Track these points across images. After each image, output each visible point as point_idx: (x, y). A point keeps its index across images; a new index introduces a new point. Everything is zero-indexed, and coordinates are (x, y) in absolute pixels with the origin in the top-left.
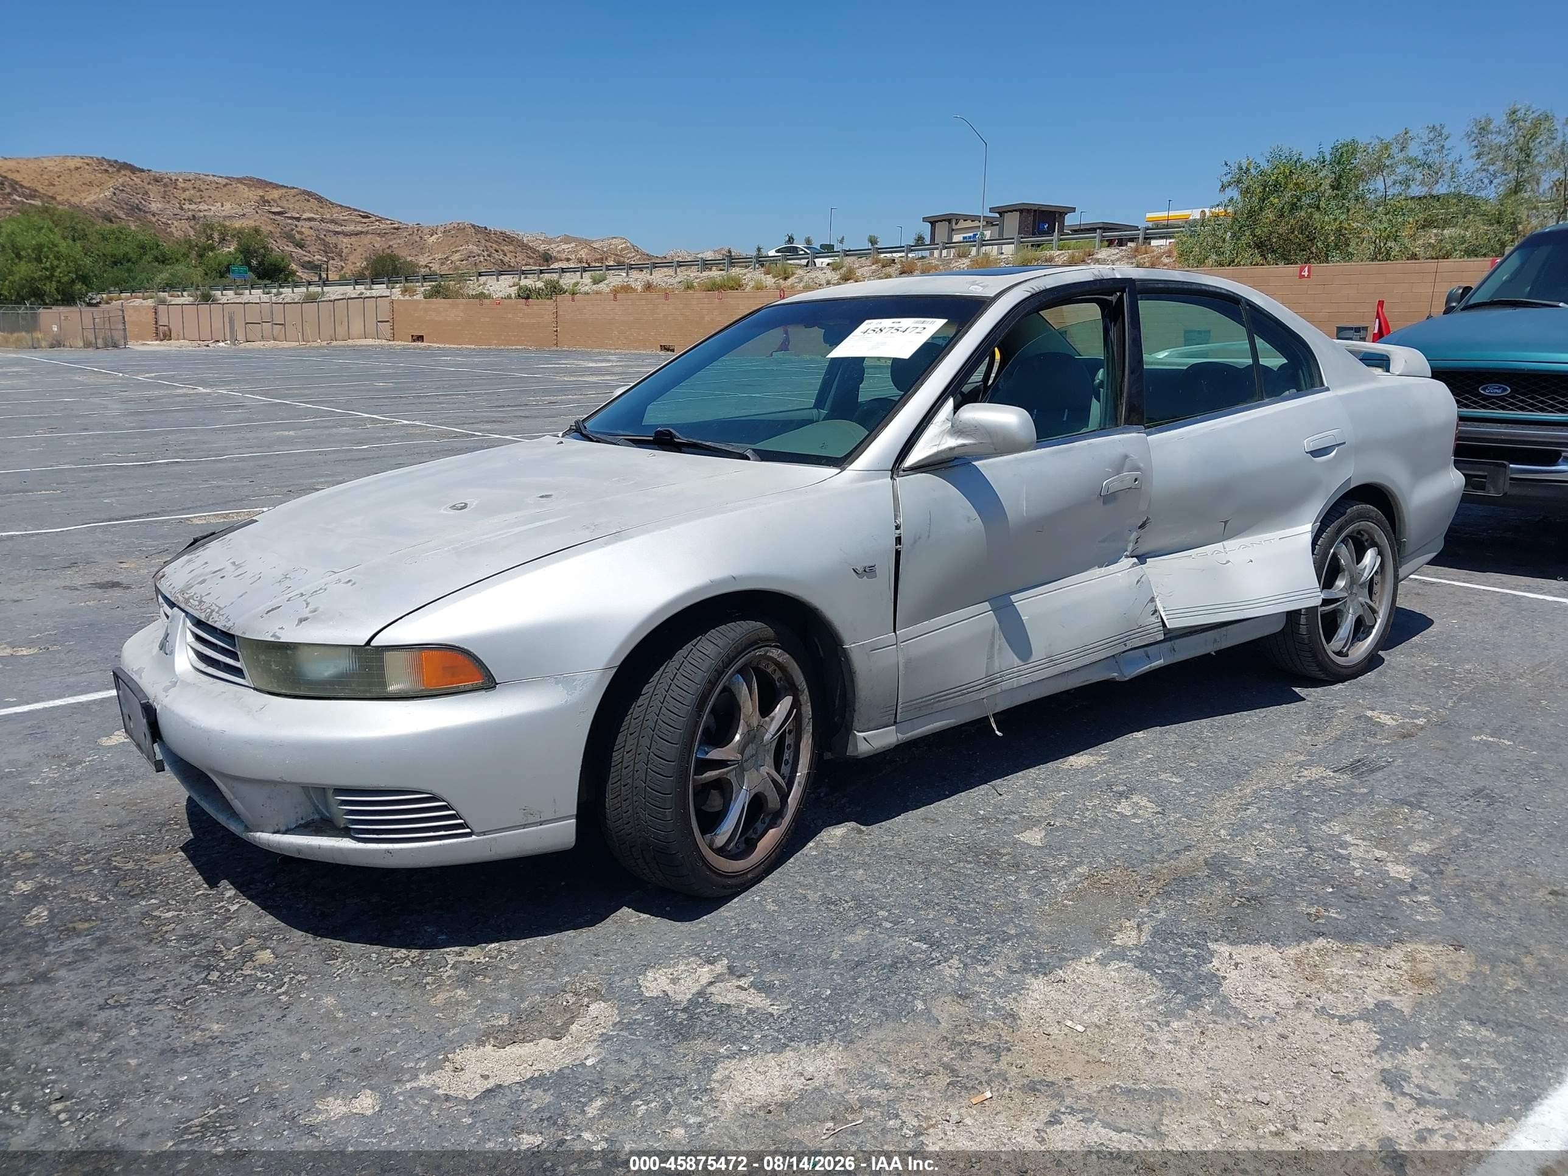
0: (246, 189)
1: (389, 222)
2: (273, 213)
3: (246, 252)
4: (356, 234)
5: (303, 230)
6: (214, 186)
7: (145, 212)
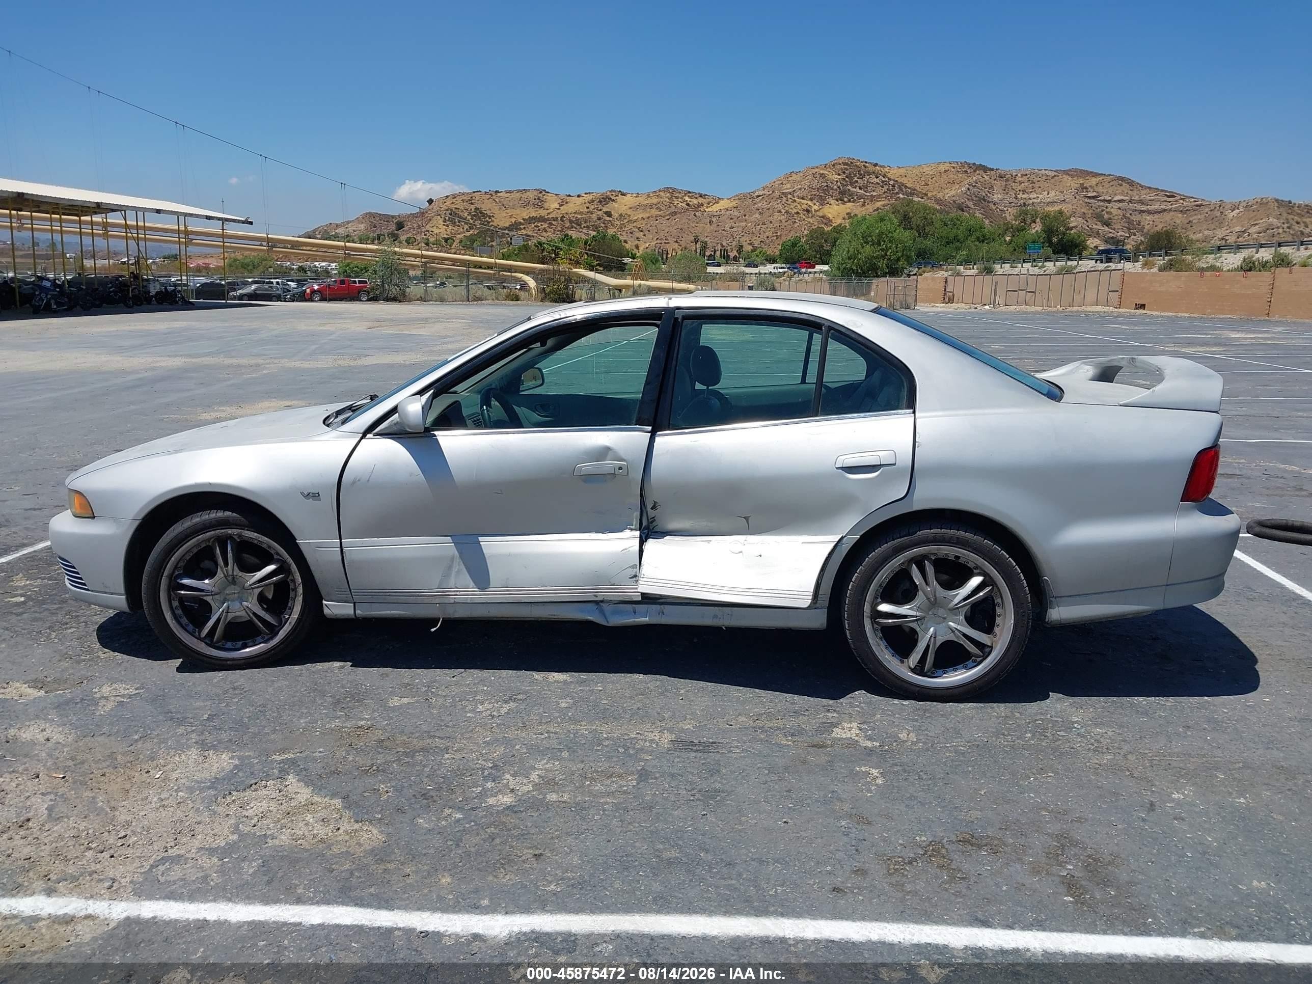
0: (1070, 179)
1: (1192, 200)
2: (1089, 197)
3: (1049, 231)
4: (1159, 213)
5: (1112, 210)
6: (1044, 178)
7: (989, 202)
